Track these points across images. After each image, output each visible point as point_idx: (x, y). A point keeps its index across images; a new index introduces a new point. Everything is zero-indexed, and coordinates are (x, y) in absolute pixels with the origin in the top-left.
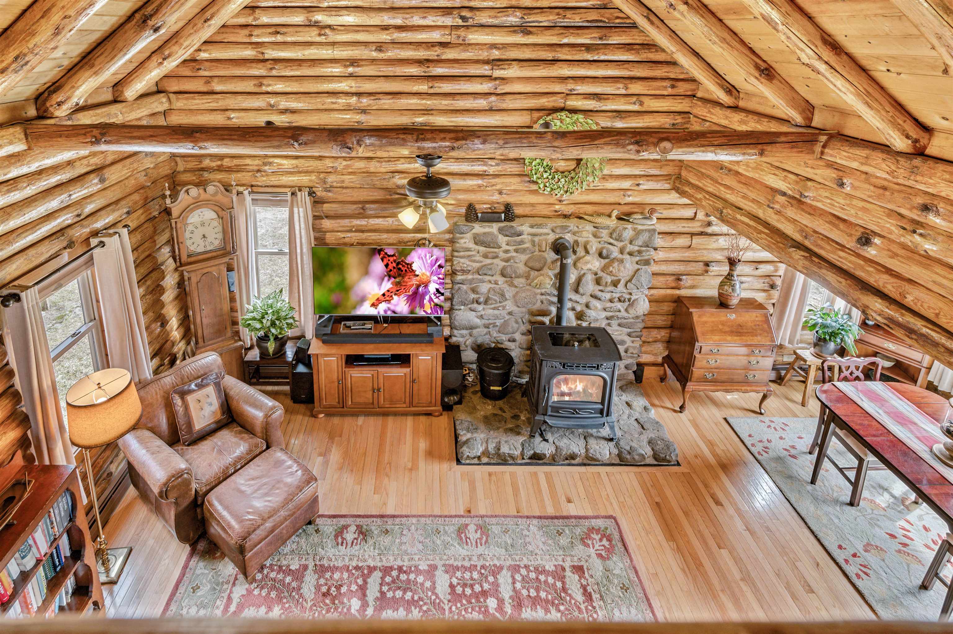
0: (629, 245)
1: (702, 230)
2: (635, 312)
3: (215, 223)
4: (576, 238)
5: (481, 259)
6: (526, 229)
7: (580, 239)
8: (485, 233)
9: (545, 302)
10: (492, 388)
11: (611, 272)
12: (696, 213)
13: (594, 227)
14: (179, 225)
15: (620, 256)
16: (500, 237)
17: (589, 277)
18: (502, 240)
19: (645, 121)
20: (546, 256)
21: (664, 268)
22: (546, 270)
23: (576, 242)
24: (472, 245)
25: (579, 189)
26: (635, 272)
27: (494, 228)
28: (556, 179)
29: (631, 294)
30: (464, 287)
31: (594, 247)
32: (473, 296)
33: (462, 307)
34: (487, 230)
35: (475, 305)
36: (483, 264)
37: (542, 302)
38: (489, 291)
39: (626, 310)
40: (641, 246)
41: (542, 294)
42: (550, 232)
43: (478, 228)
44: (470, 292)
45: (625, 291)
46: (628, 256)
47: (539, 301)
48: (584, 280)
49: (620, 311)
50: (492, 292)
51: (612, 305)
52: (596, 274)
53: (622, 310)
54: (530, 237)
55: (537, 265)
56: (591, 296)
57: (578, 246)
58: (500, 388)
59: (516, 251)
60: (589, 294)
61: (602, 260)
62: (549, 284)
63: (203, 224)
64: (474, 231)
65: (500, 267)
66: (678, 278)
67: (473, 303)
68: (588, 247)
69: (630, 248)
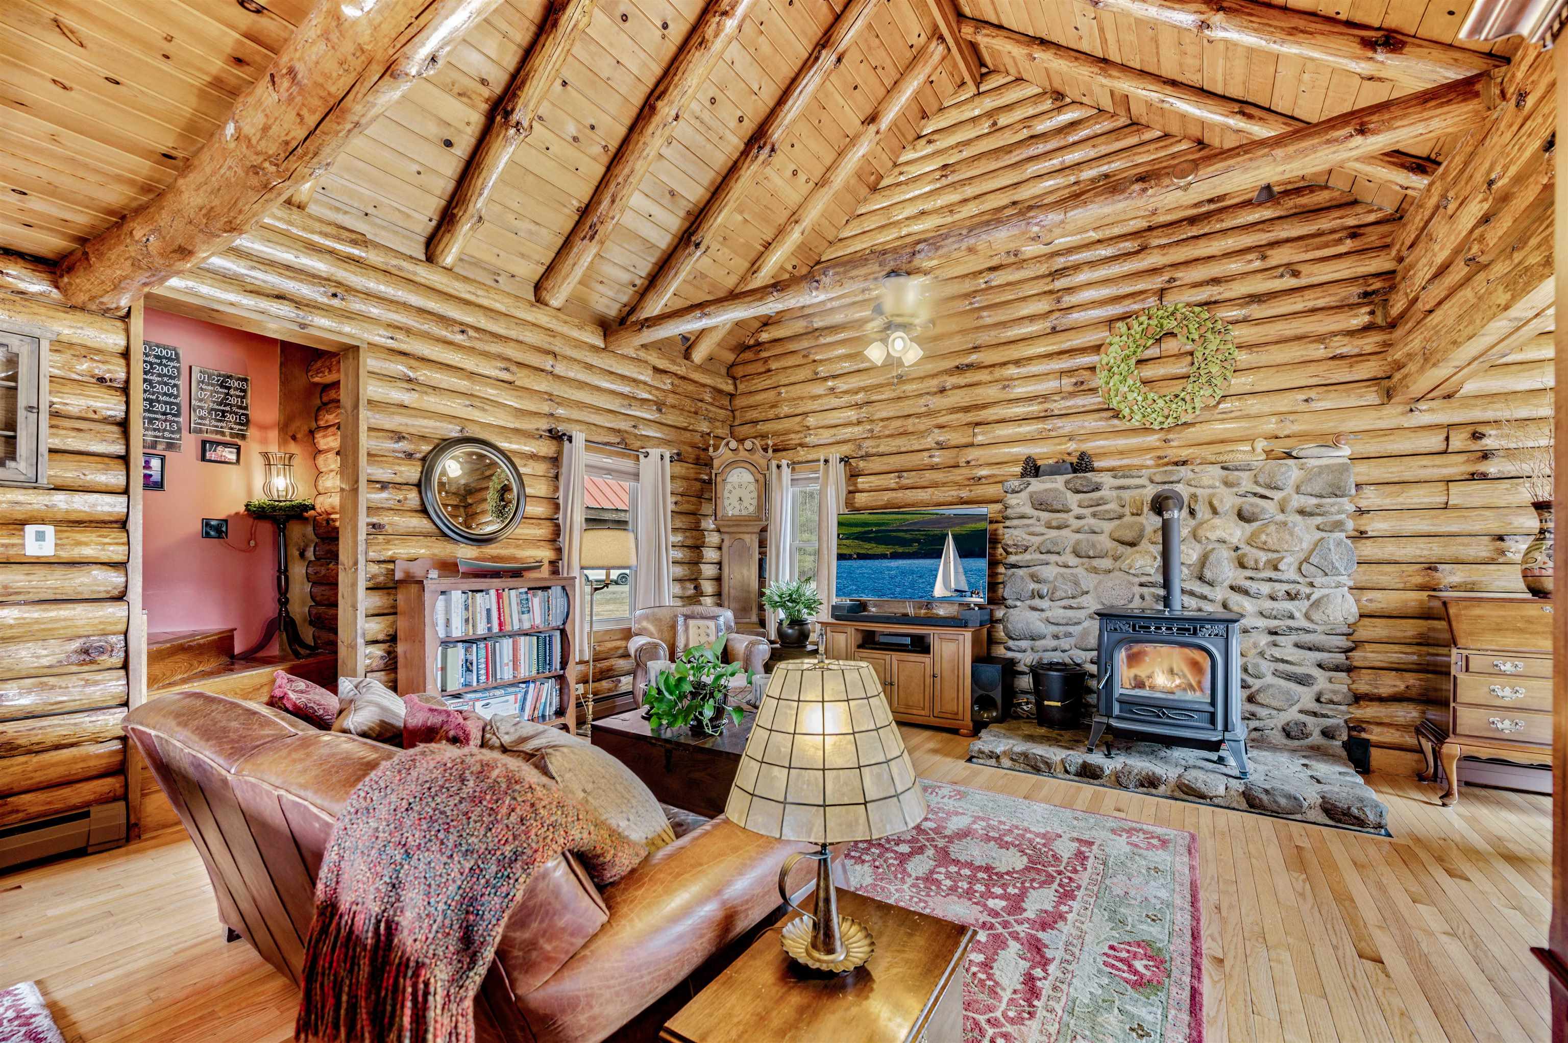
0: (1296, 496)
1: (1472, 469)
2: (1325, 618)
3: (752, 487)
4: (1193, 490)
5: (1043, 530)
6: (1106, 479)
7: (1199, 491)
8: (1046, 490)
9: (1147, 597)
10: (1046, 703)
11: (1265, 543)
12: (1447, 439)
13: (1223, 468)
14: (719, 479)
15: (1280, 517)
16: (1069, 494)
17: (1225, 554)
18: (1073, 500)
19: (1307, 298)
20: (1144, 522)
21: (1390, 550)
22: (1145, 545)
23: (1194, 496)
24: (1029, 510)
25: (1190, 411)
26: (1316, 545)
27: (1058, 482)
28: (1150, 401)
29: (1312, 585)
30: (1020, 572)
31: (1228, 501)
32: (1033, 586)
33: (1018, 603)
34: (1049, 485)
35: (1037, 602)
36: (1046, 537)
37: (1142, 597)
38: (1056, 578)
39: (1307, 616)
40: (1321, 496)
41: (1141, 585)
42: (1147, 483)
43: (1037, 485)
44: (1028, 580)
45: (1300, 580)
46: (1298, 518)
47: (1137, 597)
48: (1212, 558)
49: (1292, 617)
50: (1060, 579)
51: (1275, 604)
52: (1237, 549)
53: (1297, 614)
54: (1114, 493)
55: (1129, 536)
56: (1232, 588)
57: (1196, 502)
58: (1059, 704)
59: (1094, 515)
60: (1227, 584)
61: (1246, 525)
62: (1152, 566)
63: (740, 486)
64: (1030, 489)
65: (1072, 542)
66: (1431, 567)
67: (1033, 597)
68: (1215, 502)
69: (1297, 501)
